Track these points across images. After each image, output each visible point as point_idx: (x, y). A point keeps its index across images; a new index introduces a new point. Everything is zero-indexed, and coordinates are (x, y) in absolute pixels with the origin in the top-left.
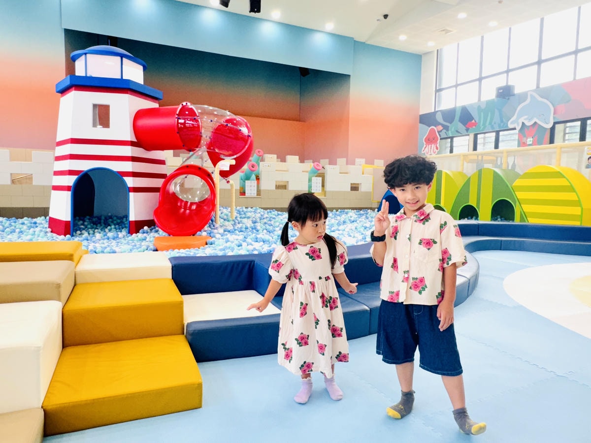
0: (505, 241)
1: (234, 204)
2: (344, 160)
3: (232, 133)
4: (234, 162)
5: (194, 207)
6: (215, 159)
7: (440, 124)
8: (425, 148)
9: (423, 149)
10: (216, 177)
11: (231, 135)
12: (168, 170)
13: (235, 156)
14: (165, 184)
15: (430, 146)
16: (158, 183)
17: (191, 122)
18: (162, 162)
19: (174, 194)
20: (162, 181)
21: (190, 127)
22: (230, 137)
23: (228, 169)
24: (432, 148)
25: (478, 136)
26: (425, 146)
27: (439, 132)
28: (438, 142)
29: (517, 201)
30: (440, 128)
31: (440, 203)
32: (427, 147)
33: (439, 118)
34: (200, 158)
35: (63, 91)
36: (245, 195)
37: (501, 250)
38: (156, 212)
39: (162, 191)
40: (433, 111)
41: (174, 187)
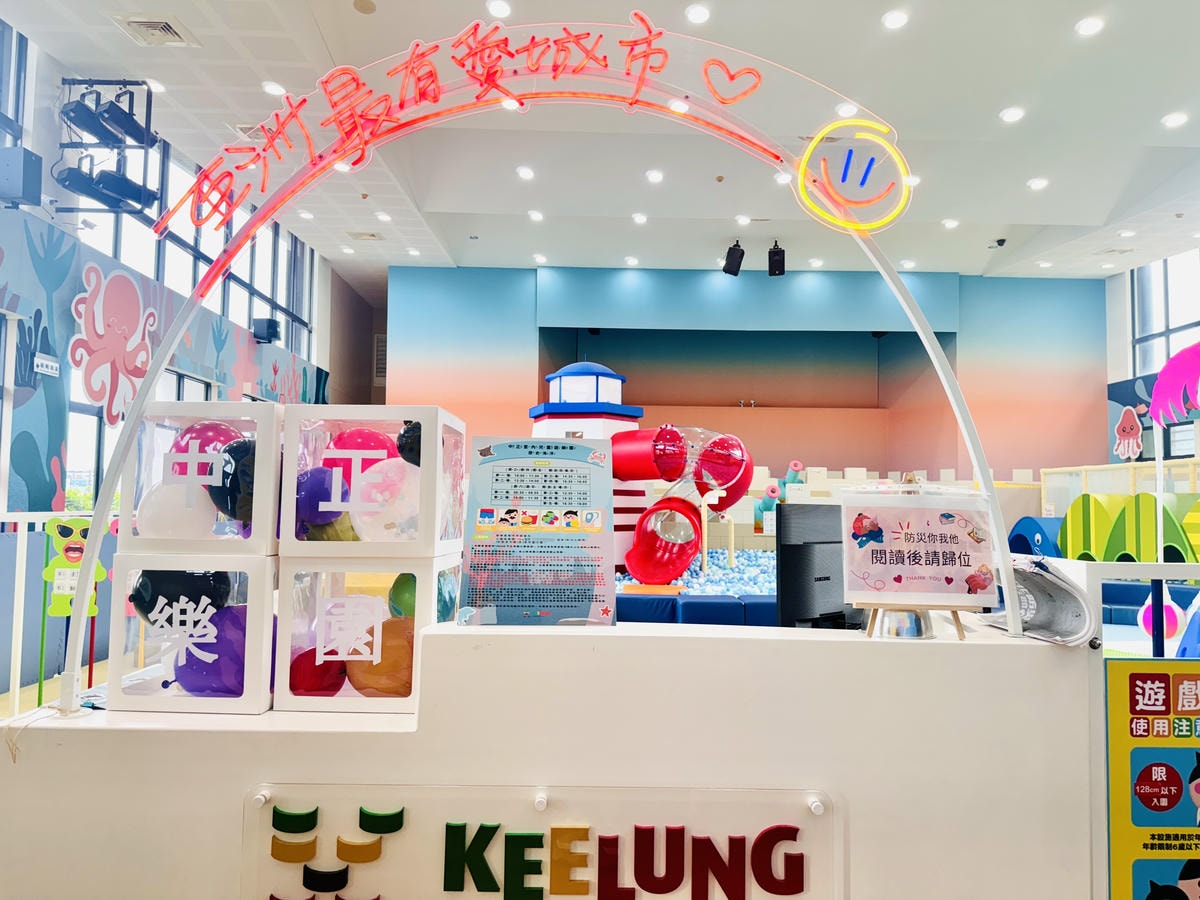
0: (1115, 610)
1: (733, 546)
2: (952, 472)
3: (722, 459)
4: (724, 494)
5: (675, 549)
6: (703, 489)
7: (1142, 401)
8: (1119, 445)
9: (1116, 447)
10: (705, 512)
11: (720, 461)
12: (647, 502)
13: (726, 486)
14: (642, 520)
15: (1126, 441)
16: (633, 519)
17: (672, 448)
18: (641, 493)
19: (653, 533)
20: (639, 516)
21: (671, 454)
22: (720, 464)
23: (716, 502)
24: (1131, 445)
25: (1172, 429)
26: (1118, 442)
27: (1140, 416)
28: (1140, 434)
29: (1188, 548)
30: (1143, 408)
31: (1090, 550)
32: (1122, 445)
33: (1141, 390)
34: (684, 489)
35: (538, 417)
36: (762, 532)
37: (1111, 623)
38: (628, 556)
39: (638, 529)
40: (1130, 377)
41: (654, 524)
